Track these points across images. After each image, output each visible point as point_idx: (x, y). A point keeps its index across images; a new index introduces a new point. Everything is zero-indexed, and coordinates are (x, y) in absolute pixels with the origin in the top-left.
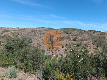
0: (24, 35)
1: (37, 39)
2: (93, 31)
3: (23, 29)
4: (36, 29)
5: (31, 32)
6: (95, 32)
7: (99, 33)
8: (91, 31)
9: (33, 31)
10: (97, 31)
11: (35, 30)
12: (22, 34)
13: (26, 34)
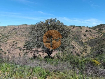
0: (4, 34)
1: (14, 37)
2: (73, 26)
3: (4, 27)
4: (18, 26)
5: (13, 30)
6: (74, 27)
7: (77, 28)
8: (71, 26)
9: (14, 29)
10: (76, 26)
11: (17, 28)
12: (2, 33)
13: (7, 32)
